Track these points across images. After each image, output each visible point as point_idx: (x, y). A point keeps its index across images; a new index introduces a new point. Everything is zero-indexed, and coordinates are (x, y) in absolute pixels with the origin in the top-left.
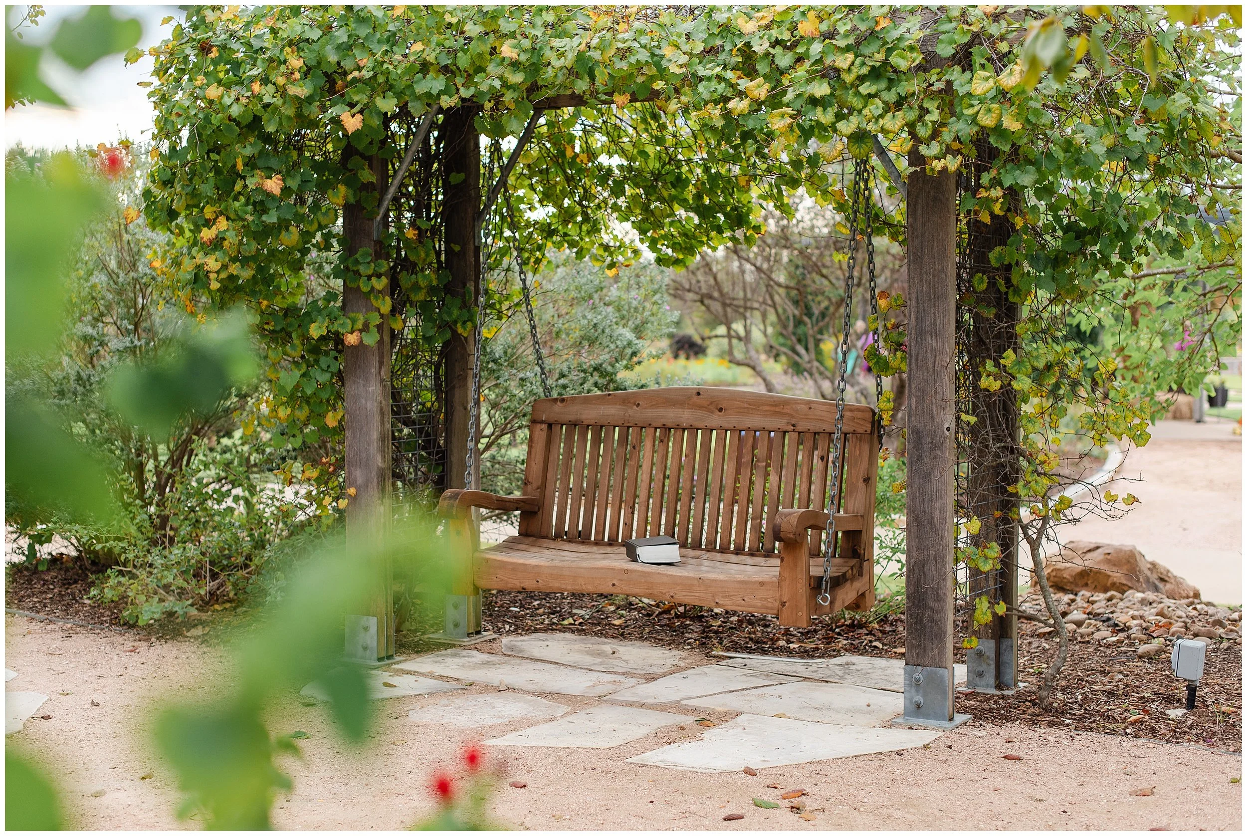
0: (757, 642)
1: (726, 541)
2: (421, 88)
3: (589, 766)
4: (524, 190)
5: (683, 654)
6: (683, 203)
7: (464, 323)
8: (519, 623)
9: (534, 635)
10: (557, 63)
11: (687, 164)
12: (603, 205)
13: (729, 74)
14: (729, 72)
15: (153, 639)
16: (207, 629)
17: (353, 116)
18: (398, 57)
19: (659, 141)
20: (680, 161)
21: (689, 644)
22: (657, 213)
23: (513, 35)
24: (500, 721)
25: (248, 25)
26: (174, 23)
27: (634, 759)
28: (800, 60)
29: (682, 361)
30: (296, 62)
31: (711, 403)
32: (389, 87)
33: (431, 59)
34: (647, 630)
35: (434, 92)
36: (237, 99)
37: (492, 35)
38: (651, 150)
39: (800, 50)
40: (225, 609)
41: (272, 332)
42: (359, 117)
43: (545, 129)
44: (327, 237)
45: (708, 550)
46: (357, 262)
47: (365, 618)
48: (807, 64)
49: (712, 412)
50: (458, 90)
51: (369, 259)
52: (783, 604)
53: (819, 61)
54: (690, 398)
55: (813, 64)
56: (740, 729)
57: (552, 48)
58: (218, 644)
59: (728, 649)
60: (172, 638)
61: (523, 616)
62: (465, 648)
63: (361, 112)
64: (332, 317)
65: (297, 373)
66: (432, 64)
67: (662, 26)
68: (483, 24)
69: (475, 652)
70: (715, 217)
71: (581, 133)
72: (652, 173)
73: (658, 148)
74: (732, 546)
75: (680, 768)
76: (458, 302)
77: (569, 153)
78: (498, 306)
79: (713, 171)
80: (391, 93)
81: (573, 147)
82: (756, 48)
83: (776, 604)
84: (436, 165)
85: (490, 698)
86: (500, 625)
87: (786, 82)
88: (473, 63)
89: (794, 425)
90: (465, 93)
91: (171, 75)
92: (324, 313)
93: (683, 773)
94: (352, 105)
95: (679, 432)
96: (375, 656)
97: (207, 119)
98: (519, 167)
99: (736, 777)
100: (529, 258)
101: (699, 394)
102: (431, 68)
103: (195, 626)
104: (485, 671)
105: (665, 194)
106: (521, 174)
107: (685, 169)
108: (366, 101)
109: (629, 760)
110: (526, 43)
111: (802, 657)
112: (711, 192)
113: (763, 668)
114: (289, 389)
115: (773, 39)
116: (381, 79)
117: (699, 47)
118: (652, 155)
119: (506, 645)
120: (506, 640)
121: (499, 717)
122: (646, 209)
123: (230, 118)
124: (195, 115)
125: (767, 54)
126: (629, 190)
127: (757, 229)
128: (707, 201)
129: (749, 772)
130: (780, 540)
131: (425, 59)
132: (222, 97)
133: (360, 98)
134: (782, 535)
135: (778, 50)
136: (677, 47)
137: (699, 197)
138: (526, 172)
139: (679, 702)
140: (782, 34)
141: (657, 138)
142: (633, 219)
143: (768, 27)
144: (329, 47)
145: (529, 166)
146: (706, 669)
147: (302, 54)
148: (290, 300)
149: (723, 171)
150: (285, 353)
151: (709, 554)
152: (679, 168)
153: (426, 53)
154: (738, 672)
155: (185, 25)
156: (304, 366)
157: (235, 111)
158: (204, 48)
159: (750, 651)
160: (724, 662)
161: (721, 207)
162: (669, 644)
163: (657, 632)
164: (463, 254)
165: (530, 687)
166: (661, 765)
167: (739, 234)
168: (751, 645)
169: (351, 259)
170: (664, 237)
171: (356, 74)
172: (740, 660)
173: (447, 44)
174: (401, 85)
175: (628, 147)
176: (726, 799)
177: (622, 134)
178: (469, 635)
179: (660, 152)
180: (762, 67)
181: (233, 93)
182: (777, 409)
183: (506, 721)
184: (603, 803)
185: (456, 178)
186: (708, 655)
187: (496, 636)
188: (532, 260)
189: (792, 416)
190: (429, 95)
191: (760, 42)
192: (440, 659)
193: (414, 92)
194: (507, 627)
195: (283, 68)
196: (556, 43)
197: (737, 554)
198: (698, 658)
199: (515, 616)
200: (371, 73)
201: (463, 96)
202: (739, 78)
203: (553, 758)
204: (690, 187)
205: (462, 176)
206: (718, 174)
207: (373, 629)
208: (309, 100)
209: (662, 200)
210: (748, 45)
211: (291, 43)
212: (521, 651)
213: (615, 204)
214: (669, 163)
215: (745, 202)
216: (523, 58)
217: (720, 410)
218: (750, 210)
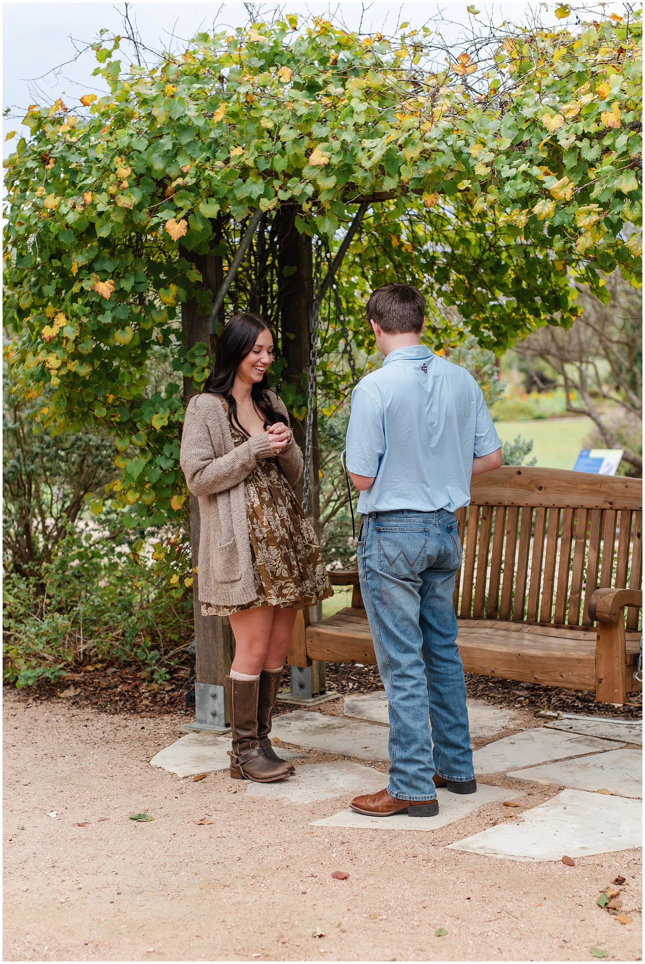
0: (583, 700)
1: (546, 615)
2: (242, 193)
3: (410, 852)
4: (356, 278)
5: (513, 713)
6: (503, 287)
7: (300, 407)
8: (363, 680)
9: (376, 693)
10: (367, 164)
11: (507, 250)
12: (429, 290)
13: (536, 171)
14: (535, 168)
15: (30, 701)
16: (79, 690)
17: (178, 222)
18: (219, 163)
19: (480, 228)
20: (500, 247)
21: (519, 702)
22: (479, 297)
23: (326, 140)
24: (331, 796)
25: (86, 137)
26: (17, 138)
27: (455, 845)
28: (607, 150)
29: (534, 395)
30: (124, 172)
31: (532, 482)
32: (212, 194)
33: (250, 163)
34: (481, 687)
35: (254, 196)
36: (74, 207)
37: (306, 138)
38: (471, 236)
39: (607, 142)
40: (97, 669)
41: (119, 424)
42: (184, 223)
43: (371, 220)
44: (166, 333)
45: (529, 623)
46: (193, 356)
47: (213, 687)
48: (613, 157)
49: (533, 491)
50: (276, 192)
51: (204, 352)
52: (600, 681)
53: (625, 153)
54: (510, 477)
55: (620, 156)
56: (561, 809)
57: (363, 149)
58: (87, 706)
59: (556, 709)
60: (48, 699)
61: (367, 673)
62: (309, 709)
63: (185, 218)
64: (173, 407)
65: (143, 461)
66: (252, 168)
67: (469, 123)
68: (300, 128)
69: (317, 715)
70: (533, 301)
71: (407, 223)
72: (474, 260)
73: (478, 235)
74: (552, 622)
75: (499, 857)
76: (293, 387)
77: (395, 243)
78: (335, 386)
79: (531, 255)
80: (213, 200)
81: (399, 237)
82: (563, 142)
83: (593, 681)
84: (270, 258)
85: (325, 769)
86: (344, 682)
87: (592, 175)
88: (290, 166)
89: (611, 503)
90: (284, 196)
91: (17, 186)
92: (166, 404)
93: (502, 862)
94: (178, 210)
95: (501, 510)
96: (223, 722)
97: (46, 227)
98: (350, 257)
99: (554, 867)
100: (363, 341)
101: (519, 473)
102: (251, 173)
103: (68, 687)
104: (325, 736)
105: (486, 279)
106: (354, 262)
107: (504, 255)
108: (190, 207)
109: (450, 847)
110: (336, 145)
111: (627, 718)
112: (531, 276)
113: (589, 732)
114: (136, 476)
115: (580, 133)
116: (204, 185)
117: (506, 143)
118: (473, 242)
119: (348, 706)
120: (348, 699)
121: (332, 791)
122: (469, 294)
123: (67, 226)
124: (36, 224)
125: (574, 148)
126: (454, 275)
127: (573, 311)
128: (524, 284)
129: (568, 862)
130: (597, 619)
131: (244, 164)
132: (59, 205)
133: (185, 204)
134: (597, 614)
135: (586, 142)
136: (484, 144)
137: (517, 281)
138: (357, 260)
139: (504, 773)
140: (588, 126)
141: (477, 225)
142: (458, 302)
143: (576, 119)
144: (155, 155)
145: (359, 255)
146: (532, 733)
147: (132, 163)
148: (134, 392)
149: (541, 257)
150: (131, 443)
151: (530, 628)
152: (498, 253)
153: (245, 156)
154: (563, 737)
155: (29, 138)
156: (150, 455)
157: (71, 218)
158: (44, 159)
159: (577, 710)
160: (551, 724)
161: (539, 291)
162: (501, 703)
163: (490, 689)
164: (298, 341)
165: (364, 755)
166: (481, 852)
167: (557, 315)
168: (578, 704)
169: (189, 352)
170: (486, 320)
171: (180, 181)
172: (566, 722)
173: (265, 148)
174: (223, 190)
175: (451, 234)
176: (542, 895)
177: (445, 223)
178: (313, 696)
179: (480, 239)
180: (569, 162)
181: (70, 202)
182: (595, 488)
183: (338, 795)
184: (420, 900)
185: (290, 271)
186: (537, 715)
187: (339, 695)
188: (366, 342)
189: (610, 495)
190: (249, 199)
191: (566, 135)
192: (284, 722)
193: (234, 198)
194: (351, 685)
195: (112, 177)
196: (367, 143)
197: (557, 627)
198: (527, 718)
199: (360, 673)
200: (194, 180)
201: (282, 199)
202: (547, 174)
203: (378, 842)
204: (510, 272)
205: (294, 269)
206: (536, 259)
207: (221, 697)
208: (139, 207)
209: (482, 284)
210: (555, 139)
211: (120, 152)
212: (361, 712)
213: (440, 289)
214: (489, 249)
215: (562, 285)
216: (335, 160)
217: (540, 488)
218: (567, 293)
